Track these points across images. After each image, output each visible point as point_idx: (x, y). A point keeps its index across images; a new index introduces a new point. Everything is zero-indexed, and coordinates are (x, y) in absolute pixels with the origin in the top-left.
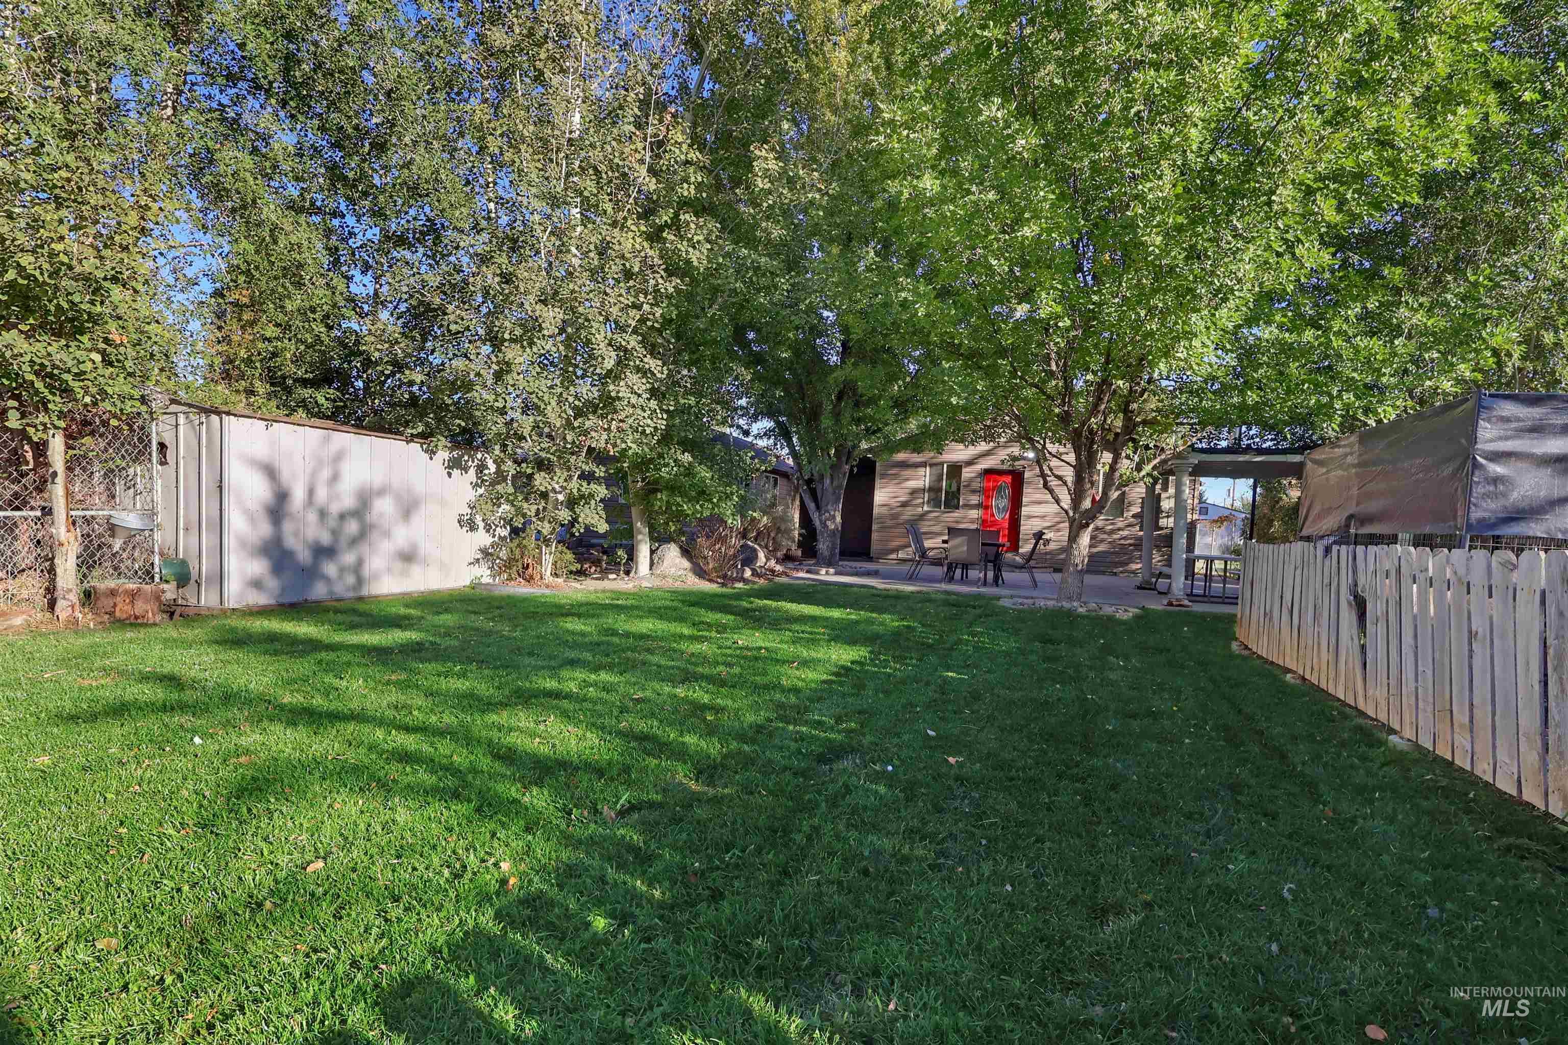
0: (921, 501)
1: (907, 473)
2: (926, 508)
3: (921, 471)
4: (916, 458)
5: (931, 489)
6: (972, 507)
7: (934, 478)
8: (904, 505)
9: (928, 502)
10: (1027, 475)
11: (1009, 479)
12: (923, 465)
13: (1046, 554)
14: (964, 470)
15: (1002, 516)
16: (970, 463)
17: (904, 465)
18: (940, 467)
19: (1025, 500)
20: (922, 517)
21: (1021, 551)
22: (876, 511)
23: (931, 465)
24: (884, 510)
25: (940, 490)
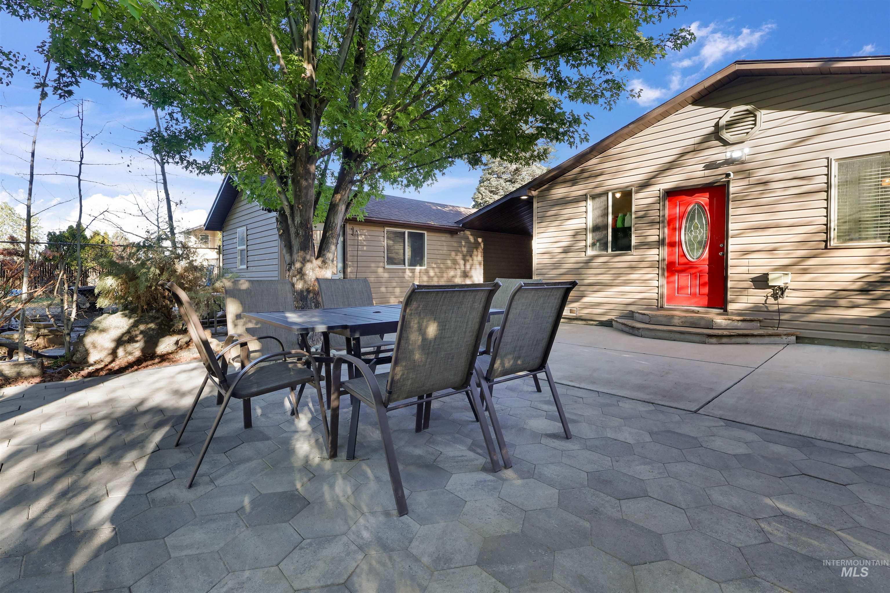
0: (583, 243)
1: (568, 211)
2: (590, 252)
3: (581, 207)
4: (578, 190)
5: (596, 229)
6: (648, 245)
7: (598, 212)
8: (566, 250)
9: (593, 245)
10: (733, 189)
11: (704, 199)
12: (584, 198)
13: (779, 312)
14: (634, 196)
15: (697, 254)
16: (645, 185)
17: (565, 202)
18: (604, 198)
19: (733, 227)
20: (588, 263)
21: (731, 307)
22: (536, 260)
23: (594, 197)
24: (546, 260)
25: (606, 227)
